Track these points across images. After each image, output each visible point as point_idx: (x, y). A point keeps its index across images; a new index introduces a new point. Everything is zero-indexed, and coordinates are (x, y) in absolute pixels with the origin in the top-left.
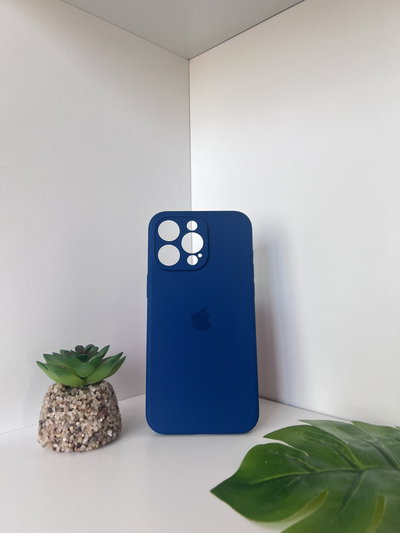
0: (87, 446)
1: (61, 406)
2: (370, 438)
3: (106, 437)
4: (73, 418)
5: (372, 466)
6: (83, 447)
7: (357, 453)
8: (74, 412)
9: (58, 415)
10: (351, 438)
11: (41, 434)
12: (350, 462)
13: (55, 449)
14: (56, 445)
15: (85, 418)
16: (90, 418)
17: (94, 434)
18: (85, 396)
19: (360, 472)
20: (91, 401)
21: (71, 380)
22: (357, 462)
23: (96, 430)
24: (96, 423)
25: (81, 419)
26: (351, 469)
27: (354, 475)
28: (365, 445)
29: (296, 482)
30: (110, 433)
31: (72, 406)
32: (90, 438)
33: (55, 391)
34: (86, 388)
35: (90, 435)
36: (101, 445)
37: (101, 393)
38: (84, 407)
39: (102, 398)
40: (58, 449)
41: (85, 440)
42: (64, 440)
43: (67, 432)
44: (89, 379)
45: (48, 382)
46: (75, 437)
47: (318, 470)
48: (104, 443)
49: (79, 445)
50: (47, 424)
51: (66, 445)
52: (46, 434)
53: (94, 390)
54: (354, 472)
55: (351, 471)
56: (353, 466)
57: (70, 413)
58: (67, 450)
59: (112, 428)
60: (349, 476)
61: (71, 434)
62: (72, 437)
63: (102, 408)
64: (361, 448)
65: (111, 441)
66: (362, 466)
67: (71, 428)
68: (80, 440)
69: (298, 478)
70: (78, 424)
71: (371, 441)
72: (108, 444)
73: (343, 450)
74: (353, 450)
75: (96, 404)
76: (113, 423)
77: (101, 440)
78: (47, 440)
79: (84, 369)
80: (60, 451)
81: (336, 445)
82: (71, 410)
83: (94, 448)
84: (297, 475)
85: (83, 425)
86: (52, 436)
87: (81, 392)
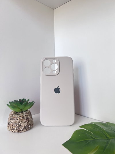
0: (22, 131)
1: (14, 118)
2: (112, 128)
3: (28, 127)
4: (18, 122)
5: (113, 137)
6: (21, 131)
7: (108, 133)
8: (18, 120)
9: (13, 121)
10: (106, 128)
11: (8, 127)
12: (106, 136)
13: (12, 132)
14: (13, 130)
15: (22, 122)
16: (23, 122)
17: (25, 127)
18: (22, 115)
19: (109, 139)
20: (24, 117)
21: (17, 110)
22: (108, 136)
23: (25, 125)
24: (25, 123)
25: (21, 122)
26: (106, 138)
27: (107, 140)
28: (111, 131)
29: (89, 142)
30: (30, 126)
31: (18, 118)
32: (23, 128)
33: (13, 113)
34: (22, 112)
35: (24, 127)
36: (27, 130)
37: (27, 114)
38: (21, 118)
39: (27, 116)
40: (13, 132)
41: (22, 129)
42: (15, 129)
43: (16, 126)
44: (23, 110)
45: (10, 111)
46: (19, 128)
47: (96, 139)
48: (28, 129)
49: (20, 130)
50: (10, 124)
51: (16, 130)
52: (10, 127)
53: (25, 113)
54: (107, 139)
55: (106, 139)
56: (107, 137)
57: (17, 121)
58: (16, 132)
59: (30, 125)
60: (106, 141)
61: (17, 127)
62: (18, 128)
63: (27, 119)
64: (109, 131)
65: (30, 129)
66: (110, 138)
67: (18, 125)
68: (20, 129)
69: (90, 141)
70: (19, 124)
71: (113, 129)
72: (29, 130)
73: (104, 132)
74: (107, 132)
75: (25, 118)
76: (31, 123)
77: (27, 129)
78: (10, 129)
79: (21, 107)
80: (14, 132)
81: (101, 130)
82: (17, 119)
83: (25, 131)
84: (89, 140)
85: (21, 124)
86: (12, 128)
87: (20, 114)
